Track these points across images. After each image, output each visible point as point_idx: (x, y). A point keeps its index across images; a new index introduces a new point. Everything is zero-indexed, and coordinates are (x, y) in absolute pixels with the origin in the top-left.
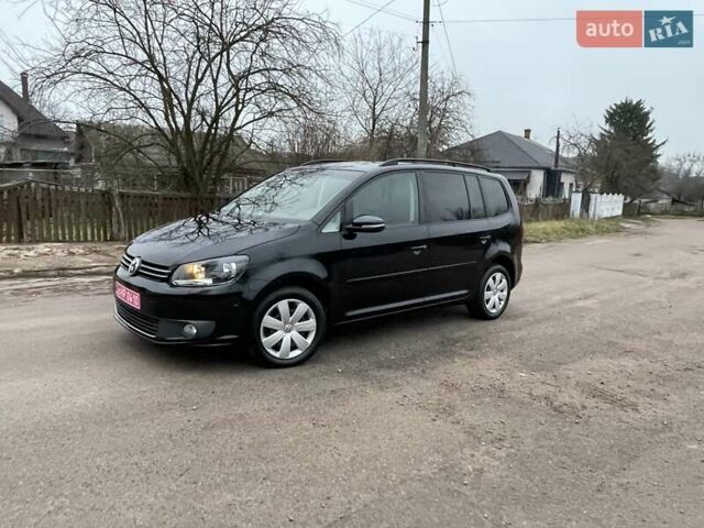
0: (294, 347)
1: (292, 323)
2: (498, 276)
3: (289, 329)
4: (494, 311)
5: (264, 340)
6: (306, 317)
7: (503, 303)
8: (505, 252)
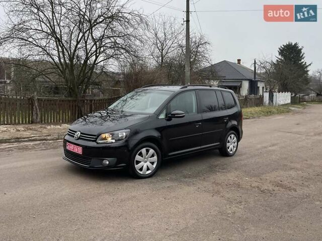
0: (148, 169)
1: (147, 158)
2: (233, 136)
3: (146, 162)
4: (231, 152)
5: (136, 166)
6: (153, 156)
7: (235, 148)
8: (235, 125)
